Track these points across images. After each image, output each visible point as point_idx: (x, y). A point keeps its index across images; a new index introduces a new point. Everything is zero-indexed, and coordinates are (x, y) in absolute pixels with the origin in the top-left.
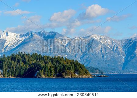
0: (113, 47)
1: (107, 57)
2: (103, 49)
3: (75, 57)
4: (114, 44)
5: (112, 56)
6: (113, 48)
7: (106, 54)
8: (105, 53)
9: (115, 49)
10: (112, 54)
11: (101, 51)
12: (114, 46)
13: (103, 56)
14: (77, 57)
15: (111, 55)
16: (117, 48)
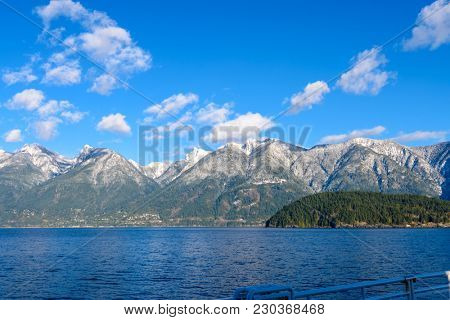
0: (404, 162)
1: (391, 181)
2: (379, 163)
3: (311, 185)
4: (407, 154)
5: (405, 180)
6: (406, 165)
7: (388, 174)
8: (385, 173)
9: (411, 164)
10: (405, 174)
11: (375, 168)
12: (409, 158)
13: (380, 181)
14: (315, 185)
15: (403, 177)
16: (416, 162)
